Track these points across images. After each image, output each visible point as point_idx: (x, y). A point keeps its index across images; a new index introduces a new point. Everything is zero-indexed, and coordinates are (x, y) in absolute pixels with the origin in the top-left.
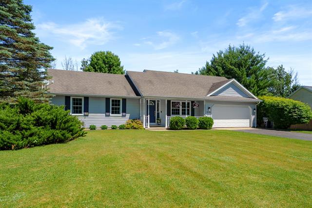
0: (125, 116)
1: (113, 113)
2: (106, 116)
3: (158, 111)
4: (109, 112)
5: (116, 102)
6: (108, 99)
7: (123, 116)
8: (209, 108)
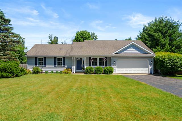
0: (64, 66)
1: (58, 65)
2: (55, 66)
3: (83, 63)
4: (56, 64)
5: (60, 59)
6: (55, 58)
7: (63, 66)
8: (114, 61)
